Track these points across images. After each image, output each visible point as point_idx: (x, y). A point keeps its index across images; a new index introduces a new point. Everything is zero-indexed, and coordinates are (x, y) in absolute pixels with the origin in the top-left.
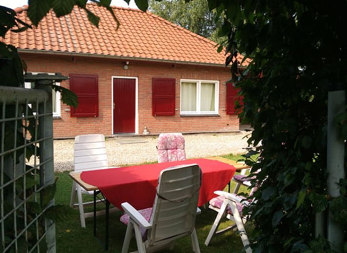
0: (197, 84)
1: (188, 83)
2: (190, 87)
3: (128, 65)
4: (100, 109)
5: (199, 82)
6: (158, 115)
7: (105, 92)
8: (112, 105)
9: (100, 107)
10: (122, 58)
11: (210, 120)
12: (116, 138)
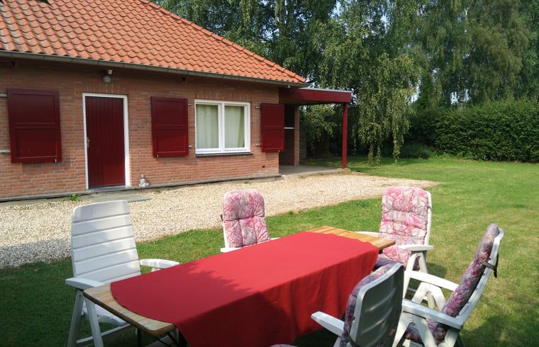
0: (219, 107)
1: (204, 106)
2: (208, 111)
3: (110, 75)
4: (63, 148)
5: (222, 104)
6: (162, 156)
7: (73, 120)
8: (85, 141)
9: (64, 145)
10: (101, 64)
11: (239, 161)
12: (95, 195)
